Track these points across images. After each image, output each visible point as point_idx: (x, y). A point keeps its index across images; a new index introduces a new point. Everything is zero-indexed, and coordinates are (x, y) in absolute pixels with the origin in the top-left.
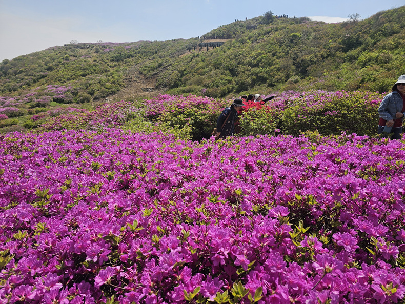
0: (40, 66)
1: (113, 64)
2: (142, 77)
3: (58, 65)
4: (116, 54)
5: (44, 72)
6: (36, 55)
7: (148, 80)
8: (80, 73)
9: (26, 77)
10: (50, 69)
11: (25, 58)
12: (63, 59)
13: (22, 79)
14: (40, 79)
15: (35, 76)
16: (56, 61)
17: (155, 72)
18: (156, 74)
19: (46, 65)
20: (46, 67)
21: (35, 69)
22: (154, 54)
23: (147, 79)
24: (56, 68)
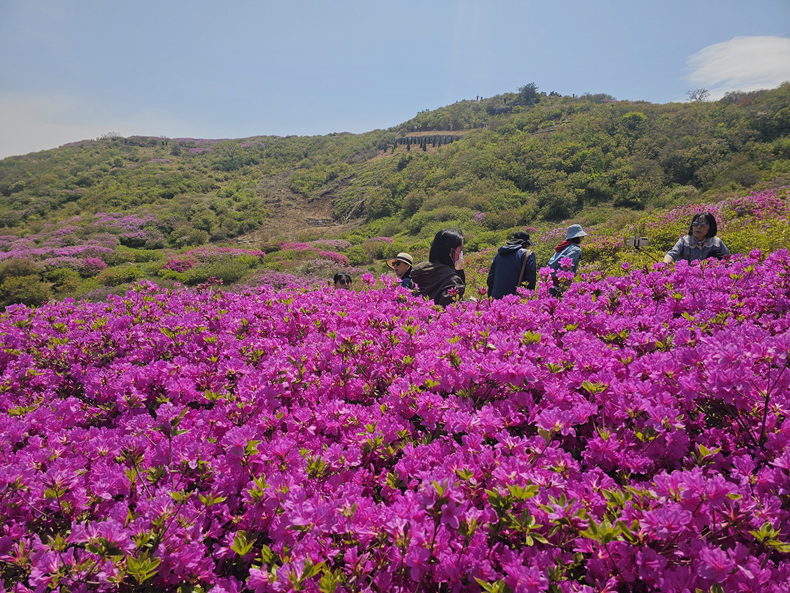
0: (61, 177)
1: (221, 175)
2: (299, 198)
3: (101, 176)
4: (221, 158)
5: (72, 189)
6: (43, 155)
7: (314, 204)
8: (158, 190)
9: (33, 199)
10: (84, 182)
11: (21, 161)
12: (110, 164)
13: (27, 203)
14: (65, 202)
15: (54, 196)
16: (95, 168)
17: (325, 189)
18: (328, 193)
19: (75, 176)
20: (76, 179)
21: (53, 182)
22: (301, 159)
23: (311, 203)
24: (99, 182)
